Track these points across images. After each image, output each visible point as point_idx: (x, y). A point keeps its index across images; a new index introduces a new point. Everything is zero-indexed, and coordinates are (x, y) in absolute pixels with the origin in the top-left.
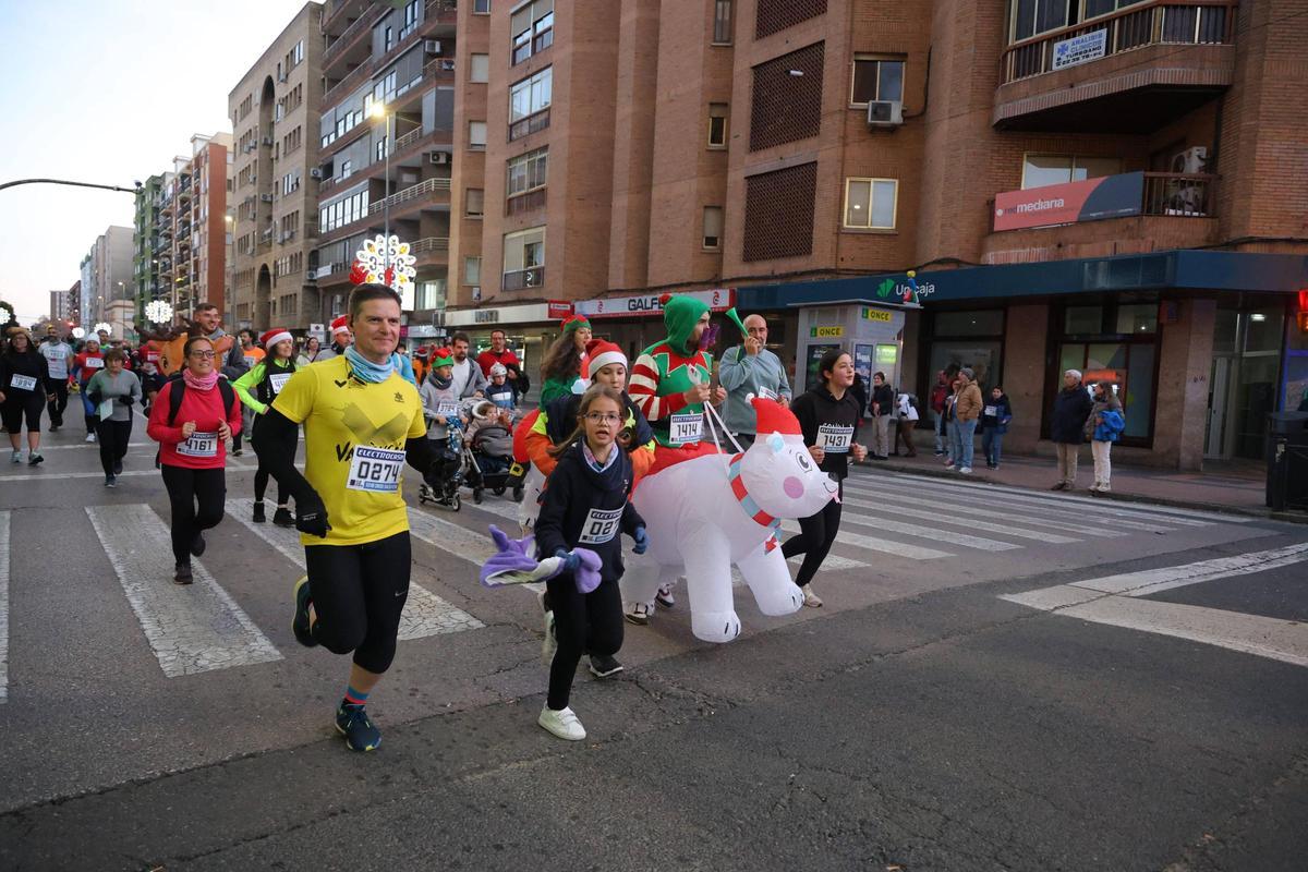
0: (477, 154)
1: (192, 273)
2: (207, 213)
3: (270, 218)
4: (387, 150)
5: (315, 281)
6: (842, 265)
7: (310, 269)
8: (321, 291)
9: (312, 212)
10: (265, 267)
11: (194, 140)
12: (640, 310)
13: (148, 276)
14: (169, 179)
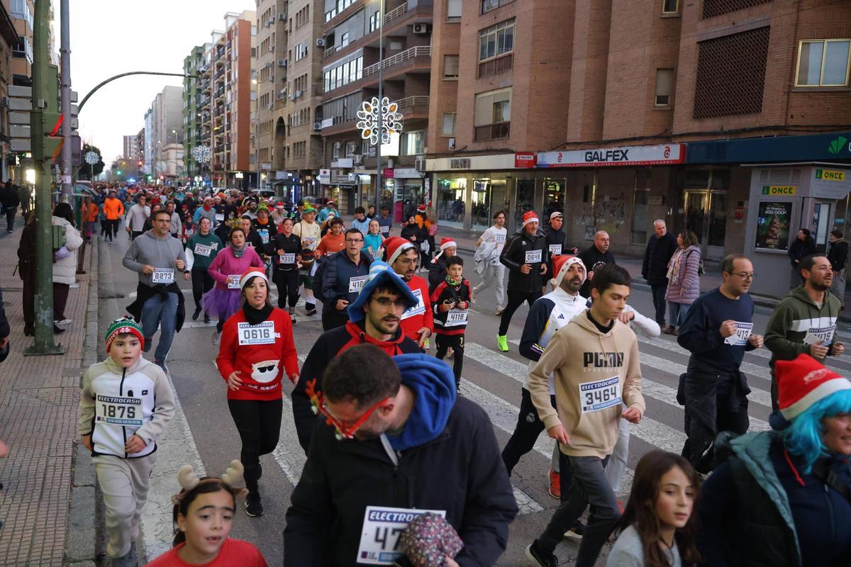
0: (454, 26)
1: (226, 123)
2: (237, 76)
3: (285, 80)
4: (378, 23)
5: (320, 130)
6: (791, 122)
7: (316, 121)
8: (324, 139)
9: (318, 75)
10: (281, 120)
11: (226, 17)
12: (595, 161)
13: (193, 125)
14: (208, 49)
